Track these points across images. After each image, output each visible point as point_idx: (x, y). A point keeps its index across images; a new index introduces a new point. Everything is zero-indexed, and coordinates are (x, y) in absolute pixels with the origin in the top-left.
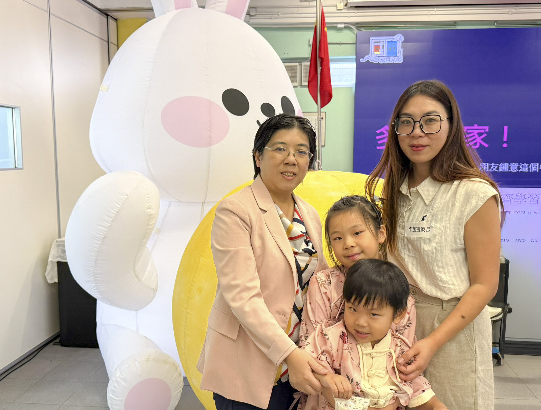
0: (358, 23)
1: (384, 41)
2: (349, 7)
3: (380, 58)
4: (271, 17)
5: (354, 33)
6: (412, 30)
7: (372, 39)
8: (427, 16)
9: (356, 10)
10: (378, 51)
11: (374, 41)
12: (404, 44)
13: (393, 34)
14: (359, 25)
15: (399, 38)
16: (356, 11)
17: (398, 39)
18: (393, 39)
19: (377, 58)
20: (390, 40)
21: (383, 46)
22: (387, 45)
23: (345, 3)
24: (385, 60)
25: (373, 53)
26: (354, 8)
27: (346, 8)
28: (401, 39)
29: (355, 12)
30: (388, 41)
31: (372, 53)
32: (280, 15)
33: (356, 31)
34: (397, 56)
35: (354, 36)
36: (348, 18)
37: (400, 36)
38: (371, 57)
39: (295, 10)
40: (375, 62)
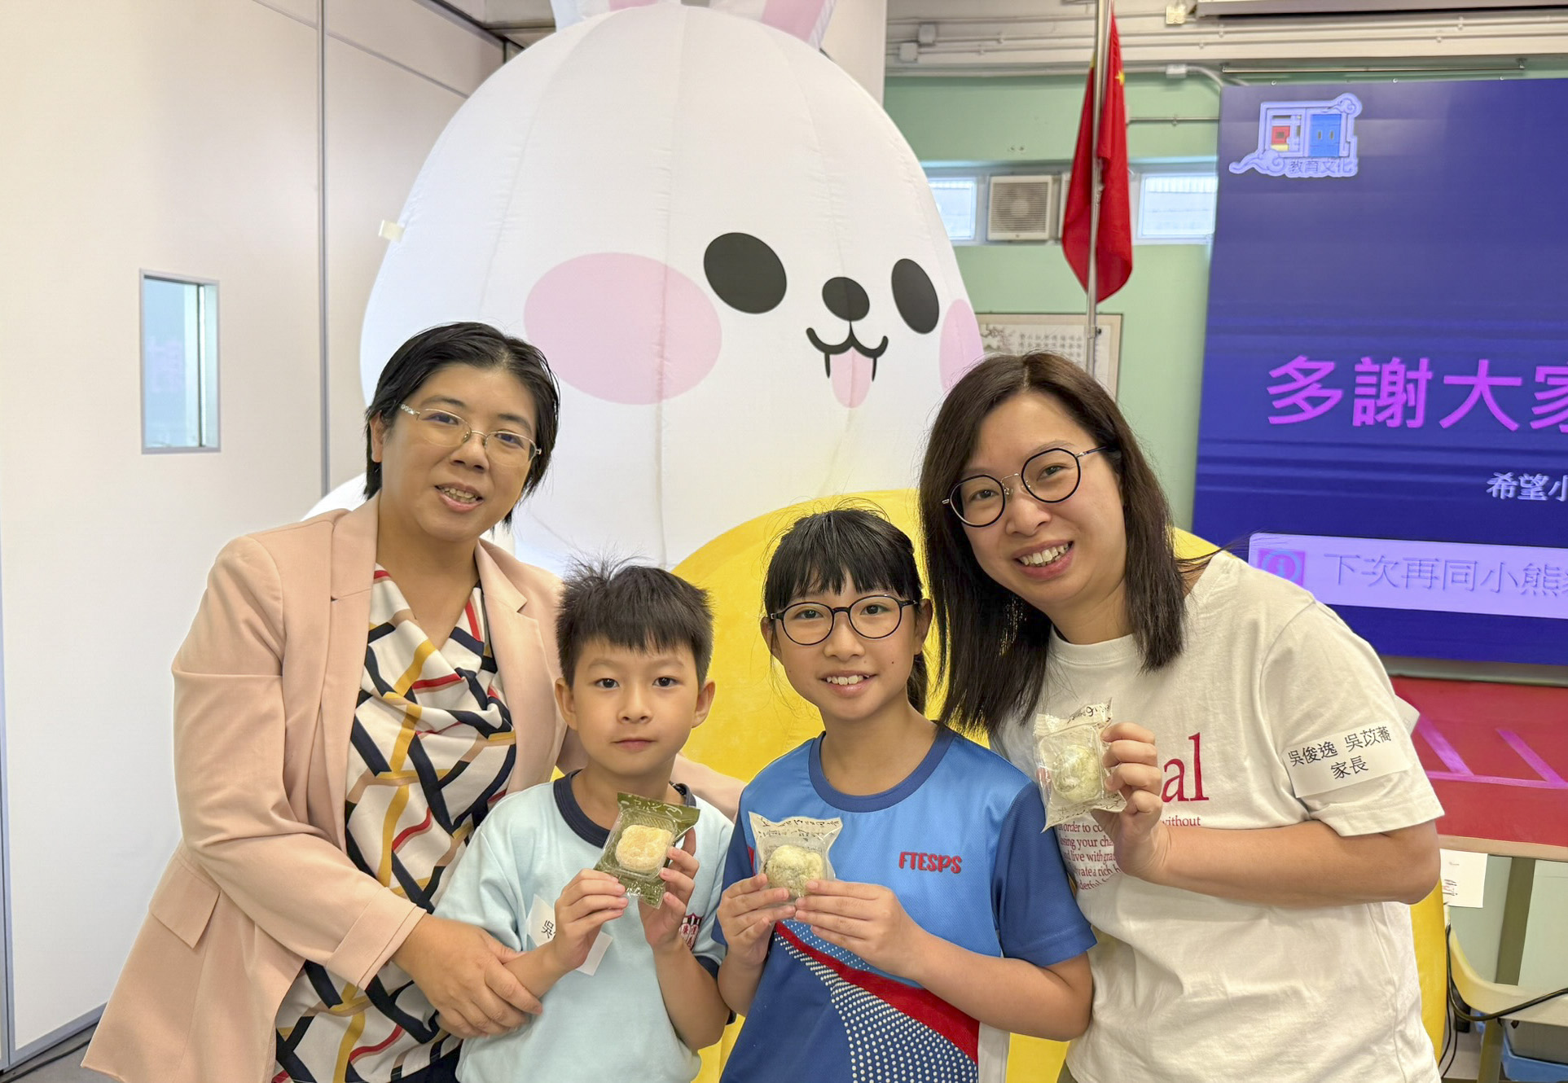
0: (1227, 63)
1: (1301, 114)
2: (1202, 18)
3: (1288, 161)
4: (977, 48)
5: (1215, 91)
6: (1389, 81)
7: (1268, 109)
8: (1434, 41)
9: (1222, 26)
10: (1284, 143)
11: (1271, 113)
12: (1362, 121)
13: (1330, 95)
14: (1230, 70)
15: (1348, 105)
16: (1222, 29)
17: (1344, 107)
18: (1330, 108)
19: (1281, 161)
20: (1318, 112)
21: (1299, 127)
22: (1313, 126)
23: (1190, 7)
24: (1304, 168)
25: (1270, 149)
26: (1217, 21)
27: (1193, 20)
28: (1353, 107)
29: (1217, 33)
30: (1314, 115)
31: (1266, 147)
32: (1002, 41)
33: (1220, 83)
34: (1340, 157)
35: (1214, 99)
36: (1197, 47)
37: (1350, 100)
38: (1261, 159)
39: (1046, 27)
40: (1275, 172)
